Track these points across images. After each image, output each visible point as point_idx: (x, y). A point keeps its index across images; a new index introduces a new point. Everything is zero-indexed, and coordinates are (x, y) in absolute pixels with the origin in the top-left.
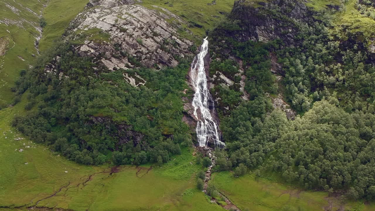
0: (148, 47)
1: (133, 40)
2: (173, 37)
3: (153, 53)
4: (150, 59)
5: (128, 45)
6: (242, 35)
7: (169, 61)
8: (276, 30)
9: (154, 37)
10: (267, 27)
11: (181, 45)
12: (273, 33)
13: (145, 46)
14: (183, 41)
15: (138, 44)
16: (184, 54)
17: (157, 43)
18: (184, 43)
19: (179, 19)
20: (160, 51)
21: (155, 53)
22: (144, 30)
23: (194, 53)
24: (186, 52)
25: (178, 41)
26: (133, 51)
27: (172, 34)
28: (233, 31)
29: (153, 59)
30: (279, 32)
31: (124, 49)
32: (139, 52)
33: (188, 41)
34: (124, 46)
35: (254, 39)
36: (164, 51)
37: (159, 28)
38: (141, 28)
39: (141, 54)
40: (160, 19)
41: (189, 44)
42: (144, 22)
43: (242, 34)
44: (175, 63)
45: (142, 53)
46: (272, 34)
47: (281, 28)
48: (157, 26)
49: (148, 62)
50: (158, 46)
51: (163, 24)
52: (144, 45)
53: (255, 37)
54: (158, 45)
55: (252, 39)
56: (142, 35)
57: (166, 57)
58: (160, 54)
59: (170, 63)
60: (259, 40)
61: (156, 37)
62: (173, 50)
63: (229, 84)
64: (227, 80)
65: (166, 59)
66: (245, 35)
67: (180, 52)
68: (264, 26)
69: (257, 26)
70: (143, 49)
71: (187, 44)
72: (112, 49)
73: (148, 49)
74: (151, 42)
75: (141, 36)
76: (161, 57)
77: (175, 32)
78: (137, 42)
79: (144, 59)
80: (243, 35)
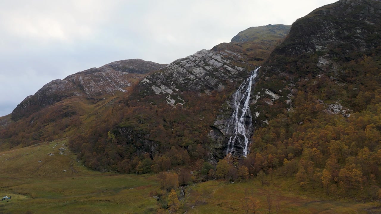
0: (196, 74)
1: (184, 69)
2: (225, 66)
3: (200, 79)
4: (196, 84)
5: (178, 74)
6: (296, 49)
7: (216, 86)
8: (338, 34)
9: (205, 67)
10: (324, 32)
11: (231, 71)
12: (334, 38)
13: (194, 74)
14: (234, 69)
15: (187, 72)
16: (233, 80)
17: (206, 70)
18: (234, 70)
19: (239, 55)
20: (207, 77)
21: (202, 79)
22: (197, 62)
23: (244, 78)
24: (236, 78)
25: (230, 69)
26: (182, 78)
27: (225, 64)
28: (284, 47)
29: (200, 85)
30: (343, 35)
31: (174, 77)
32: (187, 79)
33: (240, 67)
34: (174, 75)
35: (310, 51)
36: (211, 77)
37: (213, 60)
38: (195, 61)
39: (188, 81)
40: (216, 55)
41: (240, 70)
42: (200, 57)
43: (295, 48)
44: (221, 87)
45: (190, 80)
46: (332, 40)
47: (345, 31)
48: (211, 60)
49: (194, 87)
50: (207, 73)
51: (219, 58)
52: (193, 73)
53: (311, 48)
54: (206, 72)
55: (308, 51)
56: (194, 66)
57: (213, 82)
58: (207, 79)
59: (217, 87)
60: (317, 50)
61: (207, 67)
62: (222, 76)
63: (274, 99)
64: (273, 95)
65: (213, 84)
66: (298, 48)
67: (229, 78)
68: (321, 32)
69: (312, 36)
70: (192, 77)
71: (238, 70)
72: (163, 78)
73: (196, 76)
74: (199, 70)
75: (193, 67)
76: (208, 82)
77: (229, 63)
78: (187, 71)
79: (190, 85)
80: (297, 48)
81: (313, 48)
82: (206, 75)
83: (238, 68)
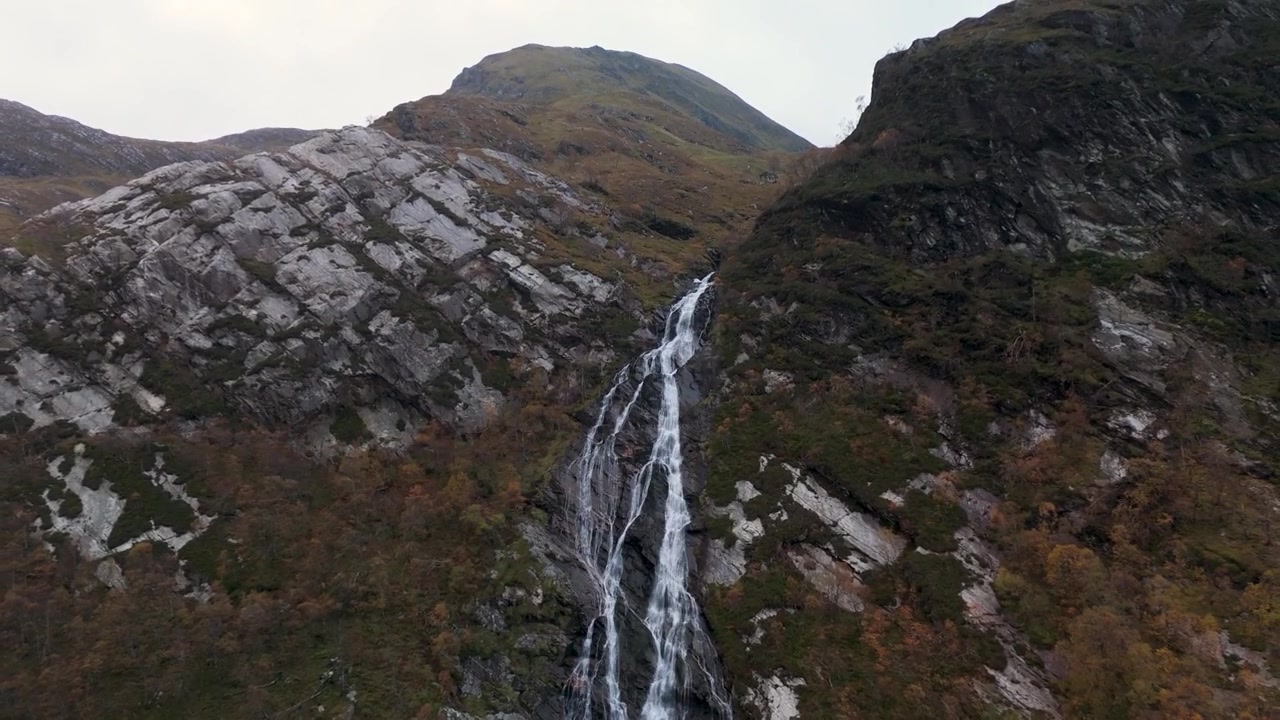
0: (309, 295)
1: (217, 248)
2: (498, 255)
3: (335, 329)
4: (306, 368)
5: (171, 279)
6: (943, 221)
7: (445, 389)
8: (1200, 164)
9: (369, 245)
10: (1125, 143)
11: (538, 295)
12: (1179, 185)
13: (293, 288)
14: (556, 279)
15: (241, 274)
16: (553, 353)
17: (379, 273)
18: (557, 290)
19: (564, 190)
20: (385, 323)
21: (348, 333)
22: (316, 206)
23: (617, 346)
24: (570, 341)
25: (528, 276)
26: (200, 314)
27: (497, 240)
28: (875, 198)
29: (330, 373)
30: (1227, 181)
31: (135, 301)
32: (237, 323)
33: (589, 277)
34: (140, 282)
35: (1029, 242)
36: (410, 326)
37: (422, 208)
38: (300, 198)
39: (246, 338)
40: (440, 171)
41: (591, 297)
42: (334, 173)
43: (937, 212)
44: (481, 401)
45: (257, 329)
46: (1168, 197)
47: (1235, 157)
48: (410, 201)
49: (286, 389)
50: (381, 294)
51: (456, 194)
52: (281, 280)
53: (1040, 228)
54: (378, 285)
55: (1018, 240)
56: (295, 233)
57: (425, 362)
58: (387, 339)
59: (448, 400)
60: (1073, 246)
61: (380, 247)
62: (484, 324)
63: (865, 557)
64: (850, 524)
65: (423, 375)
66: (960, 214)
67: (525, 339)
68: (1105, 140)
69: (1045, 153)
70: (275, 310)
71: (580, 294)
72: (43, 298)
73: (303, 309)
74: (331, 268)
75: (286, 239)
76: (390, 360)
77: (520, 235)
78: (241, 262)
79: (256, 371)
80: (951, 213)
81: (1048, 226)
82: (375, 303)
83: (583, 281)
